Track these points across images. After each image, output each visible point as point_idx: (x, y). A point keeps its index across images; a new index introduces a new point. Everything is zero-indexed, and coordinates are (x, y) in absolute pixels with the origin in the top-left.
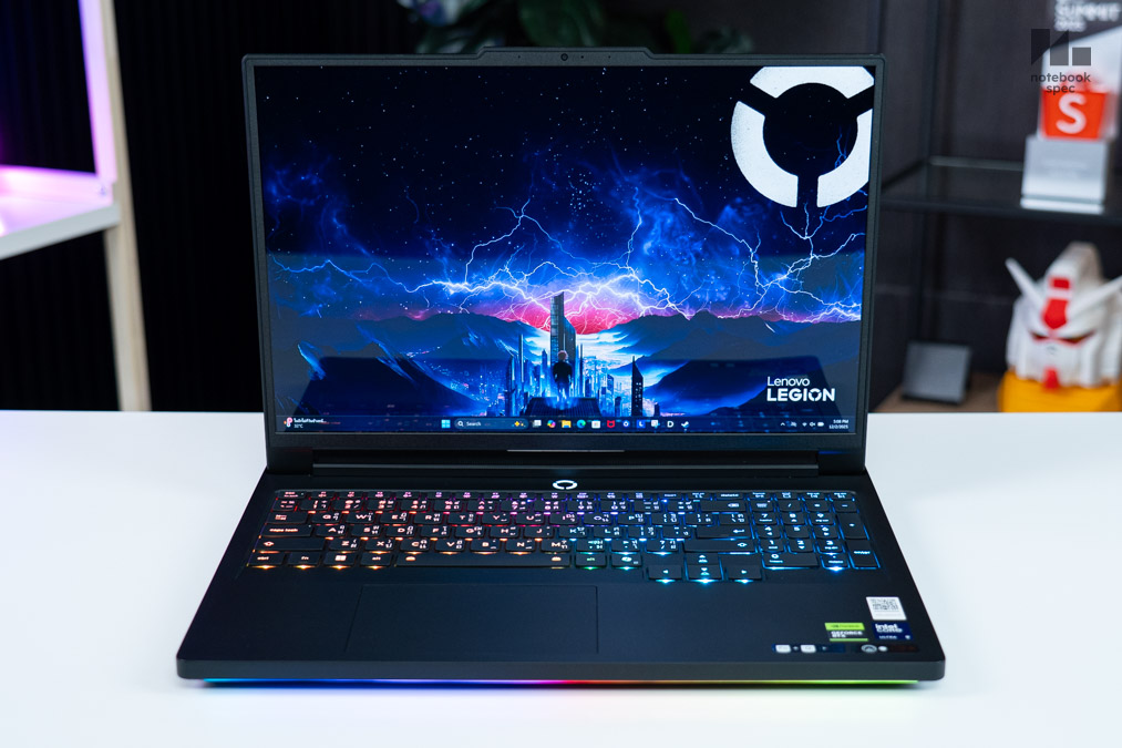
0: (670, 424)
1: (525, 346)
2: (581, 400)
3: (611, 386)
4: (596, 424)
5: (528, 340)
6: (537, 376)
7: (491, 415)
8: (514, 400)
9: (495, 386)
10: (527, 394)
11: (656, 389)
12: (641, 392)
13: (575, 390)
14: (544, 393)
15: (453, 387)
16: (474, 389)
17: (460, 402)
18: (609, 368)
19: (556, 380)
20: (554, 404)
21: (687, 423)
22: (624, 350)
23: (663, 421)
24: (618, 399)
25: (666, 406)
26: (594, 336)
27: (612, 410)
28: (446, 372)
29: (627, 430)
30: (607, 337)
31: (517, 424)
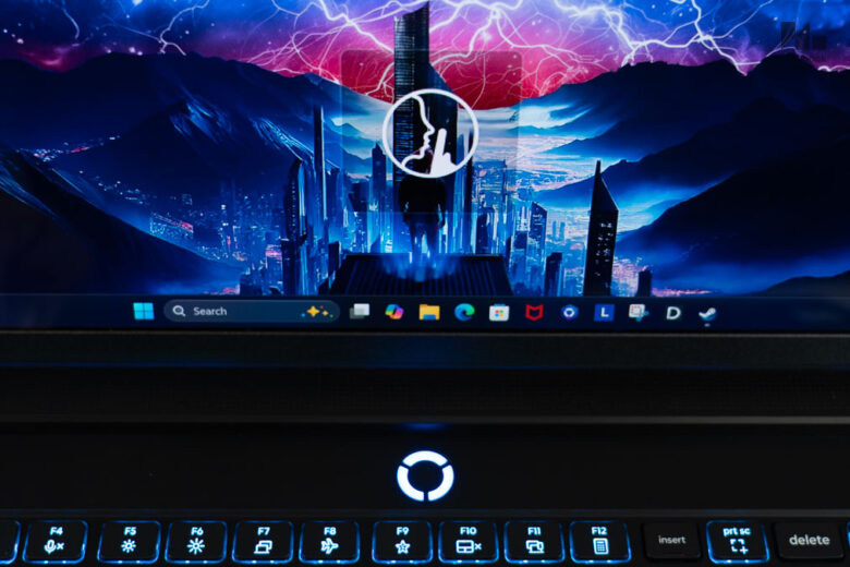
0: (673, 314)
1: (331, 135)
2: (465, 261)
3: (538, 230)
4: (499, 313)
5: (338, 121)
6: (359, 205)
7: (249, 291)
8: (304, 260)
9: (259, 229)
10: (337, 244)
11: (646, 238)
12: (611, 244)
13: (453, 238)
14: (376, 244)
15: (155, 229)
16: (206, 234)
17: (175, 264)
18: (537, 189)
19: (406, 218)
20: (401, 269)
21: (712, 311)
22: (575, 147)
23: (656, 307)
24: (555, 260)
25: (667, 275)
26: (503, 113)
27: (540, 282)
28: (134, 195)
29: (570, 325)
30: (533, 115)
31: (313, 311)
